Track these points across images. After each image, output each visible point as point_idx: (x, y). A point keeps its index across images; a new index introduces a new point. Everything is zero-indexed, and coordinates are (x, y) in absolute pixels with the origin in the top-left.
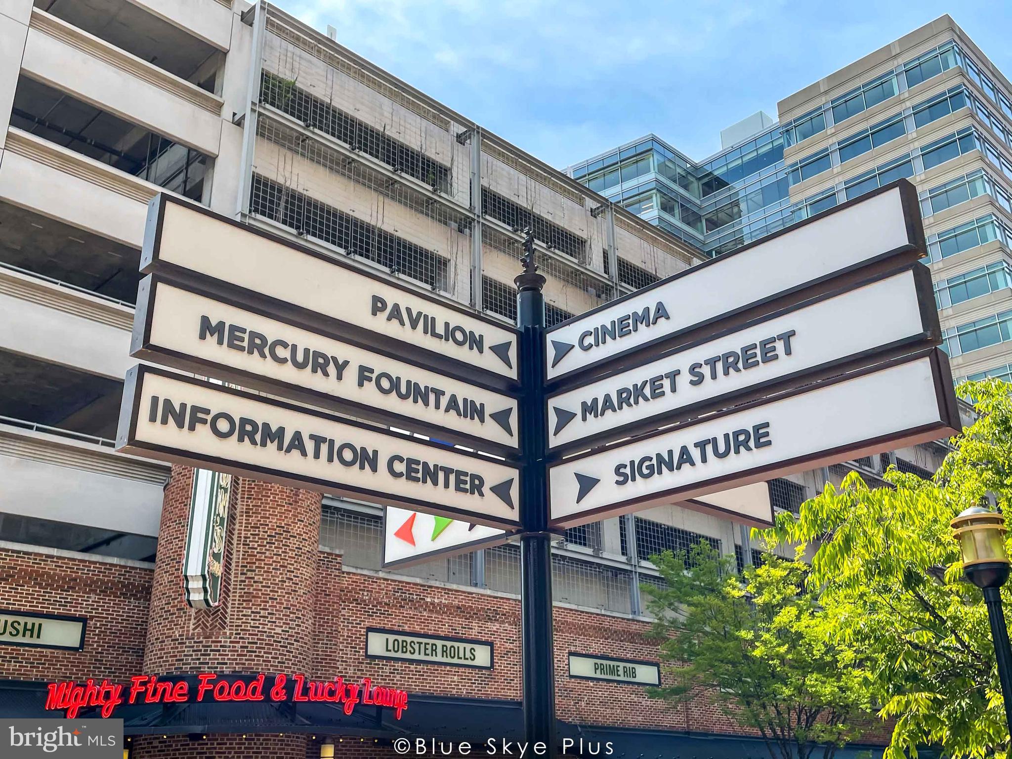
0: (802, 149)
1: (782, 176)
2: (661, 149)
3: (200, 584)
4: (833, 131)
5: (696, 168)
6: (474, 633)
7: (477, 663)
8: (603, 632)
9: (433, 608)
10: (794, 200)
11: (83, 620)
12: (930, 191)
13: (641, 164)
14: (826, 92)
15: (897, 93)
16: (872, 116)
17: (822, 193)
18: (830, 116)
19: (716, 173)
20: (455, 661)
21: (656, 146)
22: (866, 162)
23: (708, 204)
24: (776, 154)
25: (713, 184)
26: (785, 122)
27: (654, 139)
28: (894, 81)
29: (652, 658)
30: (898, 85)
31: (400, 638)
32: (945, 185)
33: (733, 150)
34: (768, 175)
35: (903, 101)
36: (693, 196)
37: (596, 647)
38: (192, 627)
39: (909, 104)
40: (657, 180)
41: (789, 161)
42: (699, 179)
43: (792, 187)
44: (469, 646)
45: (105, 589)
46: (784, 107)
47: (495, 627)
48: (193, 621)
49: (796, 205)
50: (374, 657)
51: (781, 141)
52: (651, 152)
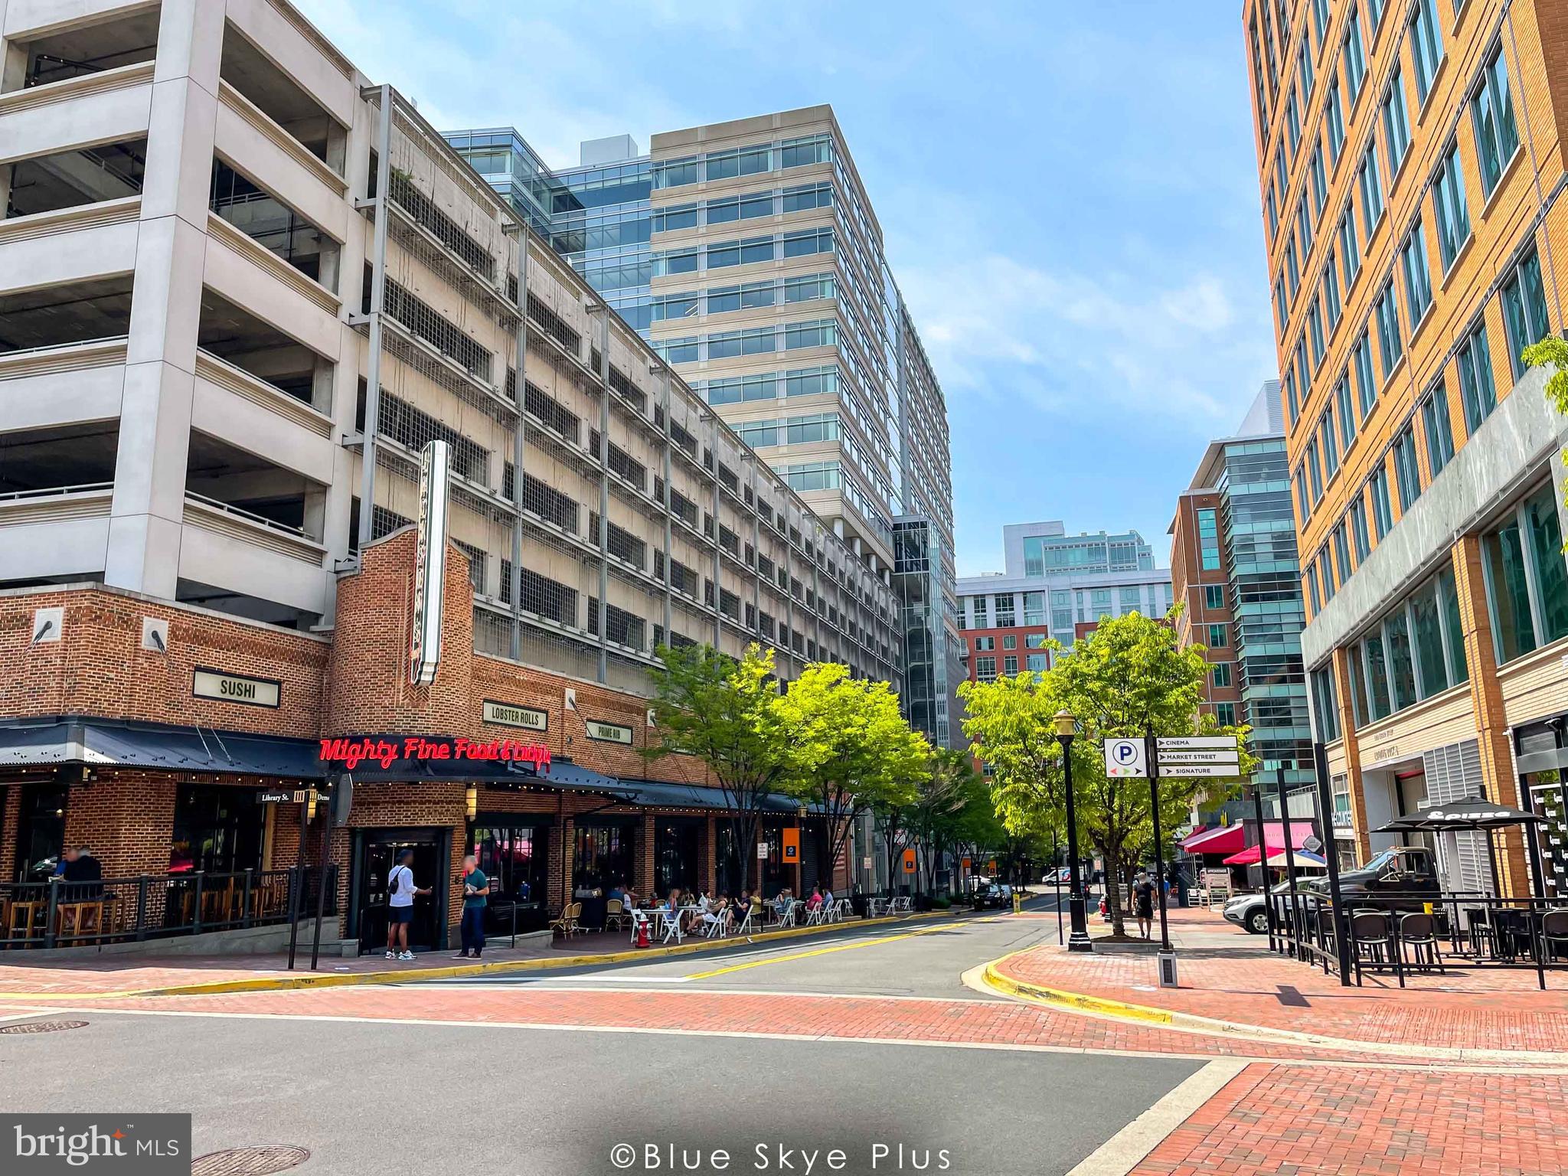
0: (670, 196)
1: (644, 216)
2: (520, 149)
3: (432, 669)
4: (704, 187)
5: (550, 176)
6: (538, 704)
7: (539, 727)
8: (607, 704)
9: (519, 683)
10: (655, 248)
11: (279, 683)
12: (786, 281)
13: (495, 158)
14: (703, 143)
15: (770, 169)
16: (744, 185)
17: (684, 250)
18: (702, 171)
19: (572, 190)
20: (528, 725)
21: (516, 143)
22: (731, 231)
23: (561, 222)
24: (641, 191)
25: (567, 202)
26: (656, 160)
27: (514, 135)
28: (770, 154)
29: (629, 723)
30: (773, 160)
31: (500, 707)
32: (799, 278)
33: (595, 171)
34: (630, 211)
35: (776, 180)
36: (544, 208)
37: (601, 715)
38: (401, 698)
39: (780, 185)
40: (513, 185)
41: (656, 205)
42: (553, 191)
43: (654, 234)
44: (535, 713)
45: (292, 657)
46: (659, 142)
47: (549, 698)
48: (401, 694)
49: (655, 254)
50: (487, 722)
51: (649, 177)
52: (508, 149)
